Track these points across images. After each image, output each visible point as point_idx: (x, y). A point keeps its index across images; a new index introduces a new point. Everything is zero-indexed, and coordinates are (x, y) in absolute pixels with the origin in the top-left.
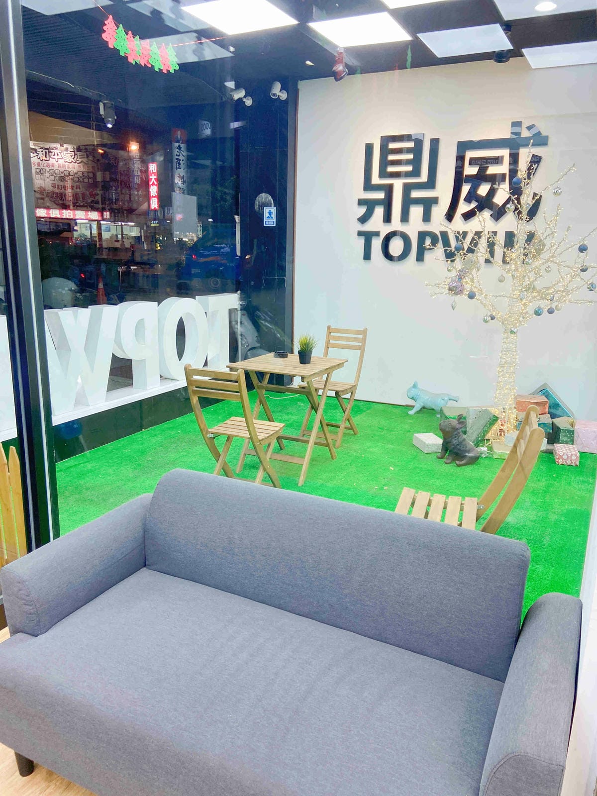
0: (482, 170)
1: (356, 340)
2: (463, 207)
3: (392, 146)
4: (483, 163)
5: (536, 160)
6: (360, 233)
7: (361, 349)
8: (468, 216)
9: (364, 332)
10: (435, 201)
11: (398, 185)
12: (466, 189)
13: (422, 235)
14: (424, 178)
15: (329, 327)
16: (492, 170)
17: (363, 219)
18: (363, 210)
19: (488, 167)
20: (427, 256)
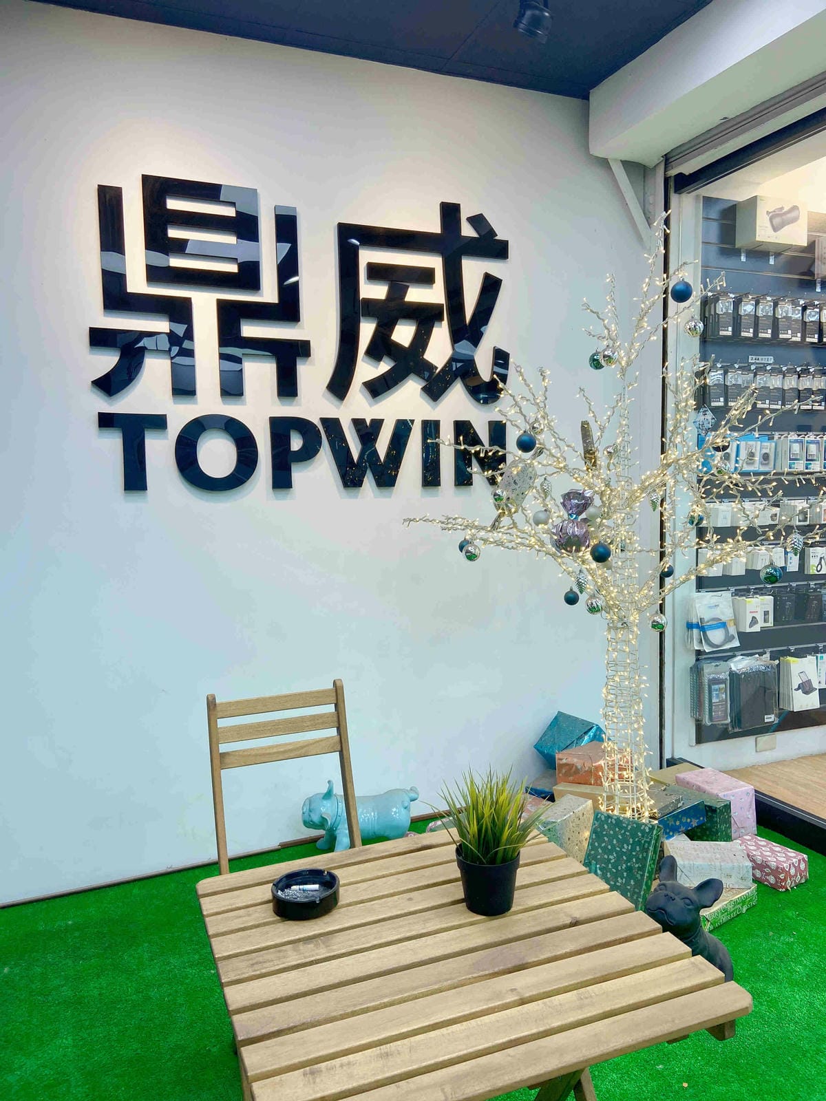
0: (397, 292)
1: (316, 722)
2: (367, 370)
3: (173, 204)
4: (396, 277)
5: (491, 286)
6: (106, 421)
7: (342, 748)
8: (377, 388)
9: (337, 694)
10: (302, 349)
11: (205, 304)
12: (367, 329)
13: (281, 428)
14: (269, 293)
15: (211, 704)
16: (416, 295)
17: (108, 385)
18: (107, 361)
19: (408, 287)
20: (299, 474)
